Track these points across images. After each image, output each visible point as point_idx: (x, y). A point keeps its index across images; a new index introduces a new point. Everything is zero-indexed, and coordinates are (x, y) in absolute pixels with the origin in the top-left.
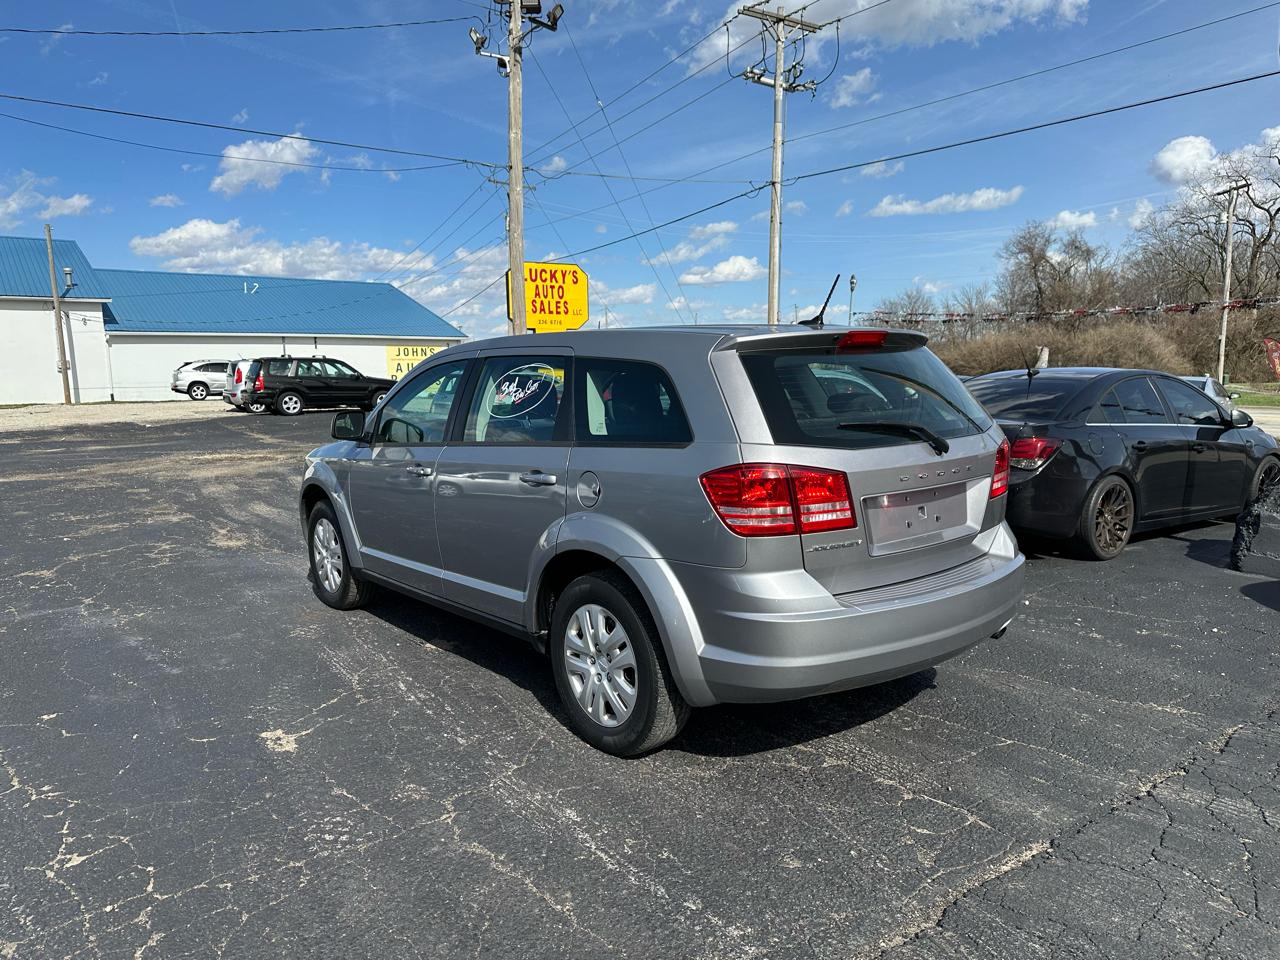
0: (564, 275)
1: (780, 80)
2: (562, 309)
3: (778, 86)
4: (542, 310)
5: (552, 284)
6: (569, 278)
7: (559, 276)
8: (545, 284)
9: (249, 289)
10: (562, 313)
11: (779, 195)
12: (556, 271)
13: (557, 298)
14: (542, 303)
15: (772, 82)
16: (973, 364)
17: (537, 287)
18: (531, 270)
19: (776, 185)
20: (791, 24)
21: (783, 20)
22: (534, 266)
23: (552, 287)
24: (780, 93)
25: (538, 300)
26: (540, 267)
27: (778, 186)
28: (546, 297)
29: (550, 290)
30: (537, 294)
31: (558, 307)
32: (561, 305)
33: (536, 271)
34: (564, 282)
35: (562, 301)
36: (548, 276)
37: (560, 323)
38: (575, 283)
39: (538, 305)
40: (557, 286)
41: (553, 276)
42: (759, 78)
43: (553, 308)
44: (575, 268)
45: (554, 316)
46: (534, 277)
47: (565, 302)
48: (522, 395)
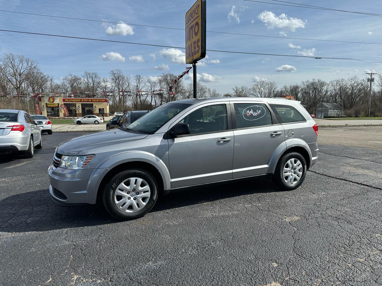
48: (256, 114)
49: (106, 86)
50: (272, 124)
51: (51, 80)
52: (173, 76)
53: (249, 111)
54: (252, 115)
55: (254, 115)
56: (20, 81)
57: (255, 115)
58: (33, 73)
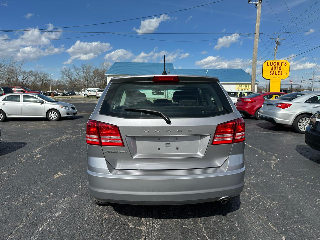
0: (282, 63)
2: (280, 73)
4: (273, 74)
5: (277, 66)
6: (283, 64)
7: (280, 64)
8: (275, 66)
9: (206, 72)
10: (280, 74)
12: (279, 62)
13: (278, 70)
14: (273, 72)
17: (272, 67)
18: (271, 63)
22: (272, 61)
23: (277, 67)
25: (272, 71)
26: (273, 61)
28: (275, 70)
29: (276, 68)
30: (272, 69)
31: (278, 73)
32: (280, 72)
33: (272, 63)
34: (281, 65)
35: (280, 71)
36: (276, 64)
37: (279, 77)
38: (285, 65)
39: (272, 73)
40: (279, 67)
41: (278, 64)
43: (277, 73)
44: (286, 61)
45: (277, 76)
46: (271, 64)
47: (281, 71)
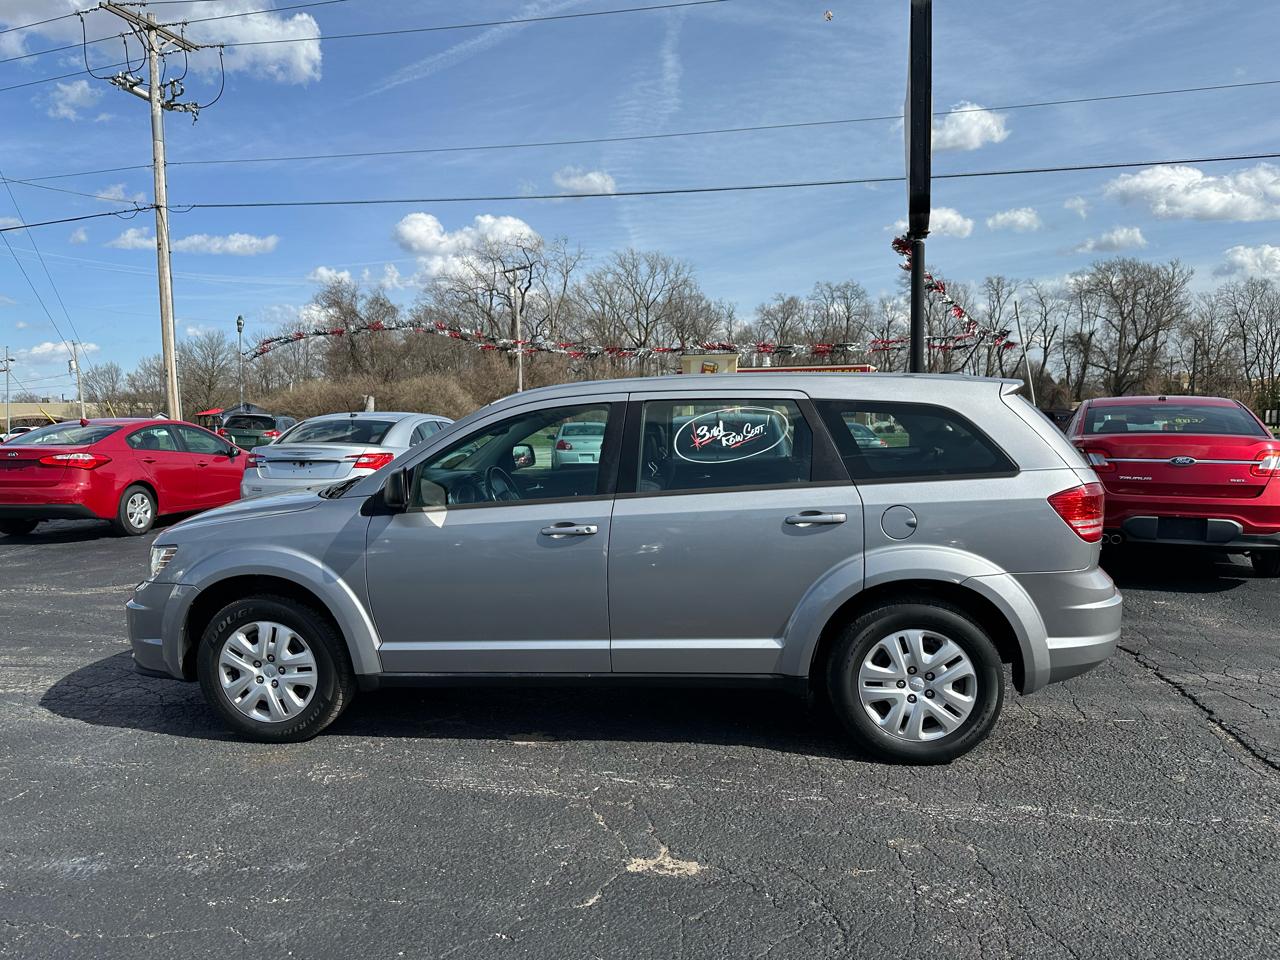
1: (156, 95)
3: (154, 101)
11: (165, 220)
15: (147, 94)
16: (299, 411)
19: (162, 209)
20: (164, 35)
21: (155, 29)
24: (158, 110)
27: (163, 210)
42: (131, 87)
48: (738, 439)
49: (889, 323)
50: (811, 480)
51: (730, 316)
52: (1135, 266)
53: (706, 428)
54: (716, 441)
55: (724, 443)
56: (647, 324)
57: (731, 443)
58: (682, 299)
